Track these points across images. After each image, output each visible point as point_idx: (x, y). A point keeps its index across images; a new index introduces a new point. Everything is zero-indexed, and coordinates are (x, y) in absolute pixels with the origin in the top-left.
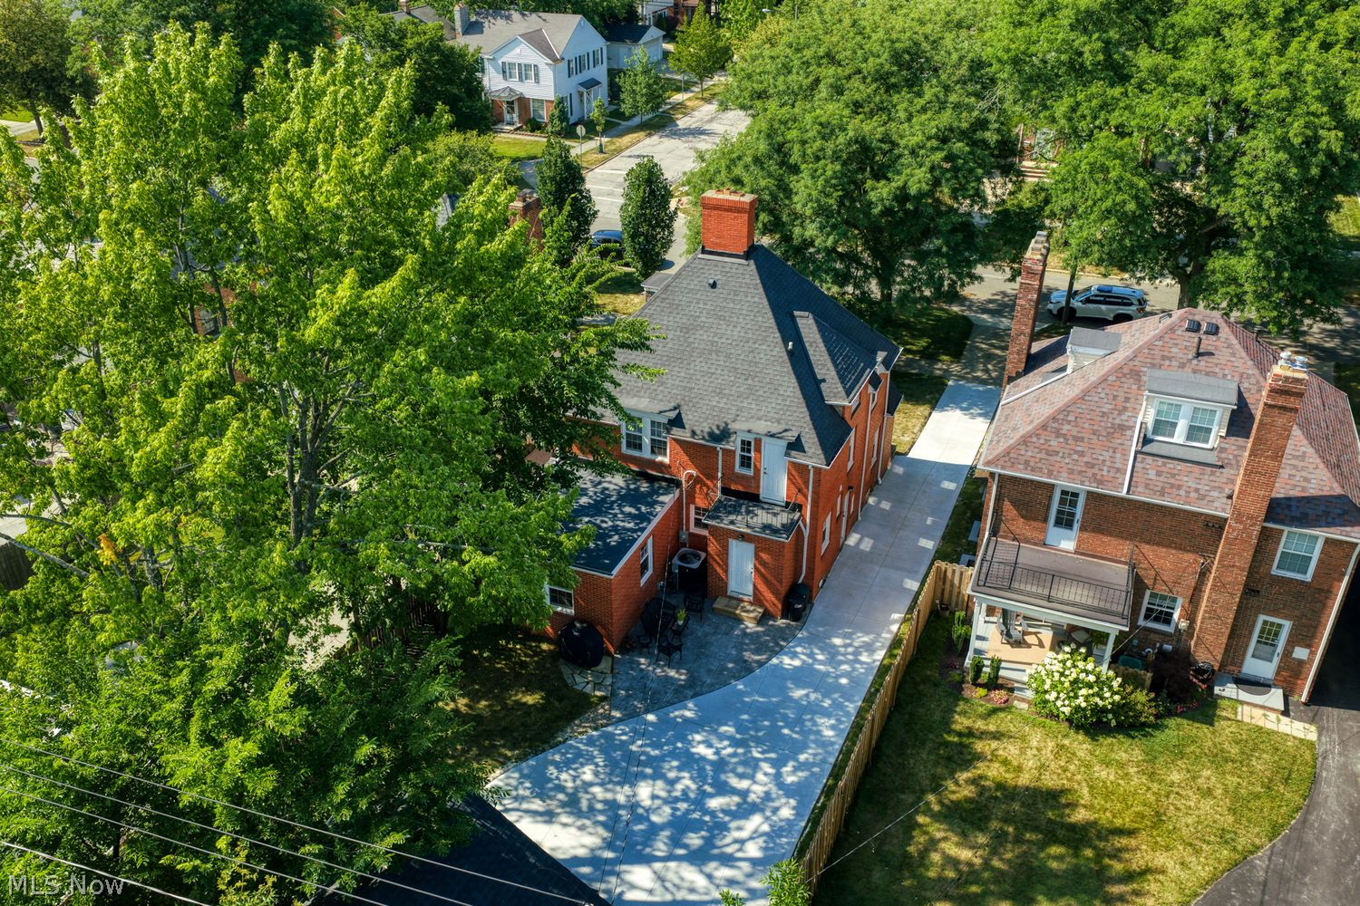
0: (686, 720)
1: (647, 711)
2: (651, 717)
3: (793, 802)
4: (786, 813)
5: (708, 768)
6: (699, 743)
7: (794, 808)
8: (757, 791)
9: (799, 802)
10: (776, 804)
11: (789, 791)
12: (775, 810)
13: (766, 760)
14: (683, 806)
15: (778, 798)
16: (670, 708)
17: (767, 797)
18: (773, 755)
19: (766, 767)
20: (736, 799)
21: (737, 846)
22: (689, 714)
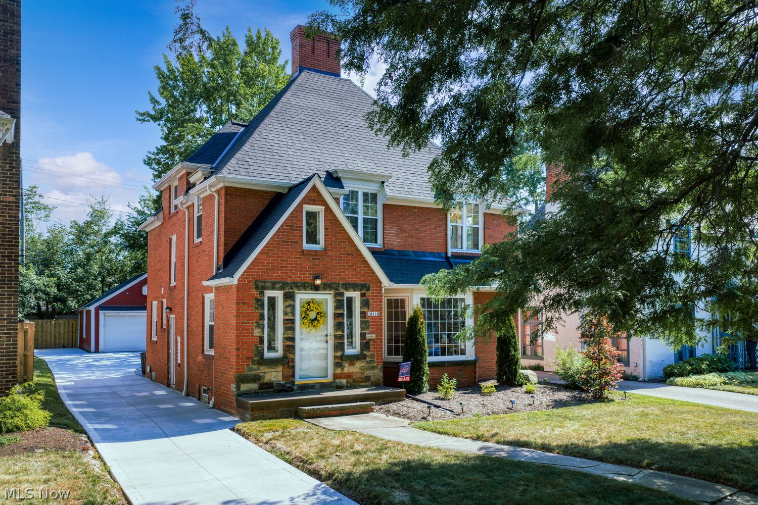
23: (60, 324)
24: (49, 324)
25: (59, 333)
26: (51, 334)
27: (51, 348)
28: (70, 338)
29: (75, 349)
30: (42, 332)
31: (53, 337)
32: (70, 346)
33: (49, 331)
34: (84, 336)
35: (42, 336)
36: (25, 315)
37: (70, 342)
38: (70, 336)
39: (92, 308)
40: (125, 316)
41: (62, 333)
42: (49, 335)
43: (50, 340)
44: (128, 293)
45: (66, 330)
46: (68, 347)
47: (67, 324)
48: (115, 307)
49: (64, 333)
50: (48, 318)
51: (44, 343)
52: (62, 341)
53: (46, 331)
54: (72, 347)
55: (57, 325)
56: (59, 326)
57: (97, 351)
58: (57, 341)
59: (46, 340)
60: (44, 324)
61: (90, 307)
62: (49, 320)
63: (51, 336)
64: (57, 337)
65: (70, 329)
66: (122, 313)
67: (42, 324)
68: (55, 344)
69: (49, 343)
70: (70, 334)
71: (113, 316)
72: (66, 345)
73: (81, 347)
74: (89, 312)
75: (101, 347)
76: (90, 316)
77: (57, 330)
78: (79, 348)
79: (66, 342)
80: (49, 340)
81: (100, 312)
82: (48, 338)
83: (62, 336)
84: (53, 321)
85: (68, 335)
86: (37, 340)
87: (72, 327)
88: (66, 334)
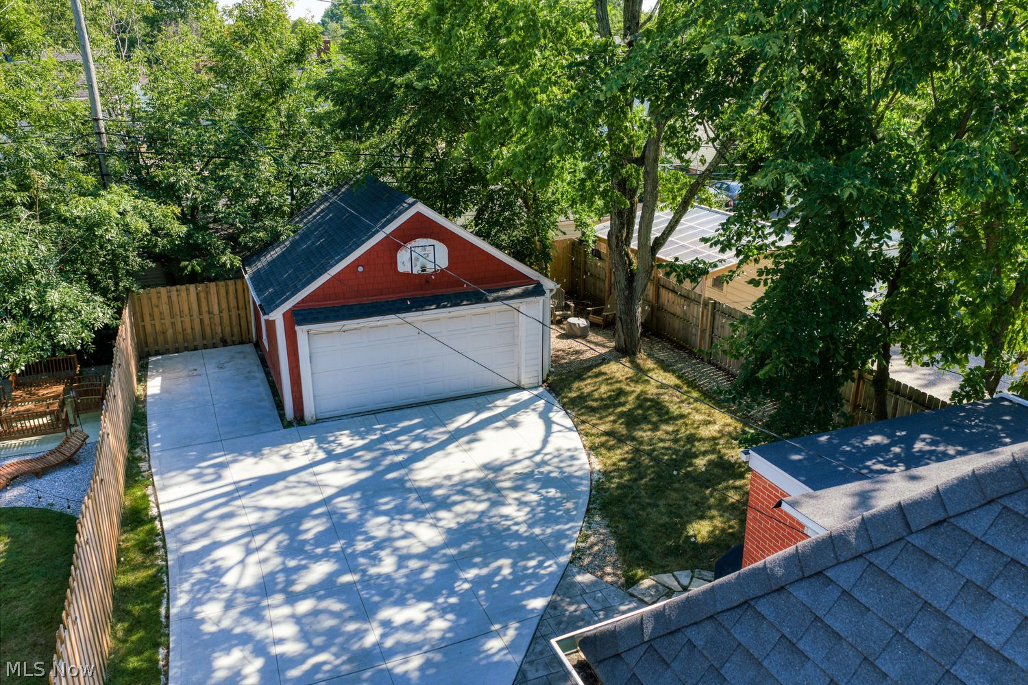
0: (489, 634)
1: (552, 606)
2: (538, 603)
3: (209, 628)
4: (211, 610)
5: (376, 599)
6: (430, 619)
7: (203, 621)
8: (278, 610)
9: (201, 633)
10: (234, 613)
11: (225, 640)
12: (229, 605)
13: (303, 658)
14: (361, 546)
15: (237, 622)
16: (529, 632)
17: (255, 613)
18: (295, 673)
19: (293, 648)
20: (298, 588)
21: (253, 545)
22: (494, 645)
23: (207, 293)
24: (184, 294)
25: (209, 314)
26: (191, 316)
27: (196, 347)
28: (235, 323)
30: (172, 315)
31: (197, 323)
32: (236, 338)
33: (186, 311)
35: (173, 324)
37: (236, 330)
38: (234, 318)
39: (277, 316)
41: (216, 311)
42: (187, 320)
43: (192, 329)
44: (360, 269)
45: (224, 305)
46: (234, 344)
47: (223, 291)
49: (221, 312)
51: (180, 337)
52: (219, 330)
53: (181, 312)
54: (242, 342)
55: (202, 295)
58: (208, 330)
59: (184, 330)
60: (174, 298)
62: (183, 287)
63: (192, 321)
64: (207, 321)
65: (233, 302)
67: (169, 297)
68: (204, 337)
69: (190, 337)
70: (234, 313)
72: (228, 339)
74: (271, 325)
75: (309, 410)
77: (205, 308)
78: (257, 346)
79: (228, 329)
80: (189, 331)
82: (188, 325)
83: (217, 320)
84: (192, 288)
85: (230, 316)
86: (164, 333)
87: (237, 298)
88: (225, 314)
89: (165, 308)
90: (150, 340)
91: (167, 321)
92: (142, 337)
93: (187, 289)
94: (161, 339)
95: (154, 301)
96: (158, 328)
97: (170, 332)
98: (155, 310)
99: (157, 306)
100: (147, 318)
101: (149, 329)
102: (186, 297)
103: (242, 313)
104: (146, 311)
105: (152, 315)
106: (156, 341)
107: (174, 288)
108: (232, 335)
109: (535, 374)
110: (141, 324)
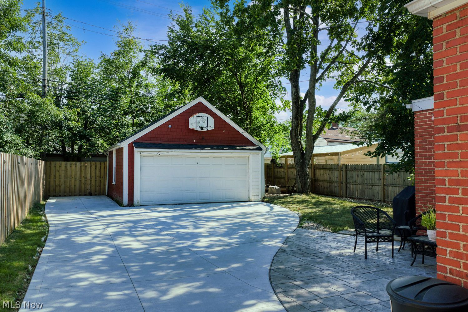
23: (86, 167)
24: (73, 166)
25: (85, 178)
26: (75, 179)
27: (75, 195)
28: (97, 185)
29: (103, 197)
30: (66, 177)
31: (78, 182)
32: (97, 193)
33: (73, 175)
34: (114, 183)
35: (65, 182)
36: (41, 153)
37: (97, 188)
38: (98, 182)
39: (125, 145)
40: (167, 157)
41: (89, 177)
42: (73, 180)
43: (75, 186)
44: (170, 126)
45: (93, 175)
46: (95, 195)
47: (93, 167)
48: (154, 144)
49: (91, 178)
50: (73, 161)
51: (68, 189)
52: (89, 187)
53: (70, 176)
54: (100, 194)
55: (83, 168)
56: (85, 170)
57: (131, 204)
58: (83, 187)
59: (70, 186)
60: (68, 168)
61: (122, 143)
62: (74, 163)
63: (75, 181)
64: (83, 182)
65: (98, 174)
66: (164, 152)
67: (66, 167)
68: (80, 191)
69: (73, 190)
70: (98, 179)
71: (152, 156)
72: (93, 193)
73: (110, 196)
74: (120, 151)
75: (137, 197)
76: (122, 155)
77: (83, 175)
78: (108, 196)
79: (93, 188)
80: (73, 186)
81: (136, 150)
82: (73, 183)
83: (88, 182)
84: (78, 164)
85: (96, 181)
86: (60, 186)
87: (100, 171)
88: (93, 179)
89: (63, 173)
90: (52, 189)
91: (63, 180)
92: (48, 186)
93: (75, 164)
94: (57, 189)
95: (58, 168)
96: (57, 183)
97: (63, 186)
98: (57, 173)
99: (59, 171)
100: (52, 177)
101: (52, 183)
102: (74, 167)
103: (102, 180)
104: (53, 173)
105: (55, 176)
106: (55, 190)
107: (69, 163)
108: (95, 191)
109: (257, 194)
110: (48, 180)
